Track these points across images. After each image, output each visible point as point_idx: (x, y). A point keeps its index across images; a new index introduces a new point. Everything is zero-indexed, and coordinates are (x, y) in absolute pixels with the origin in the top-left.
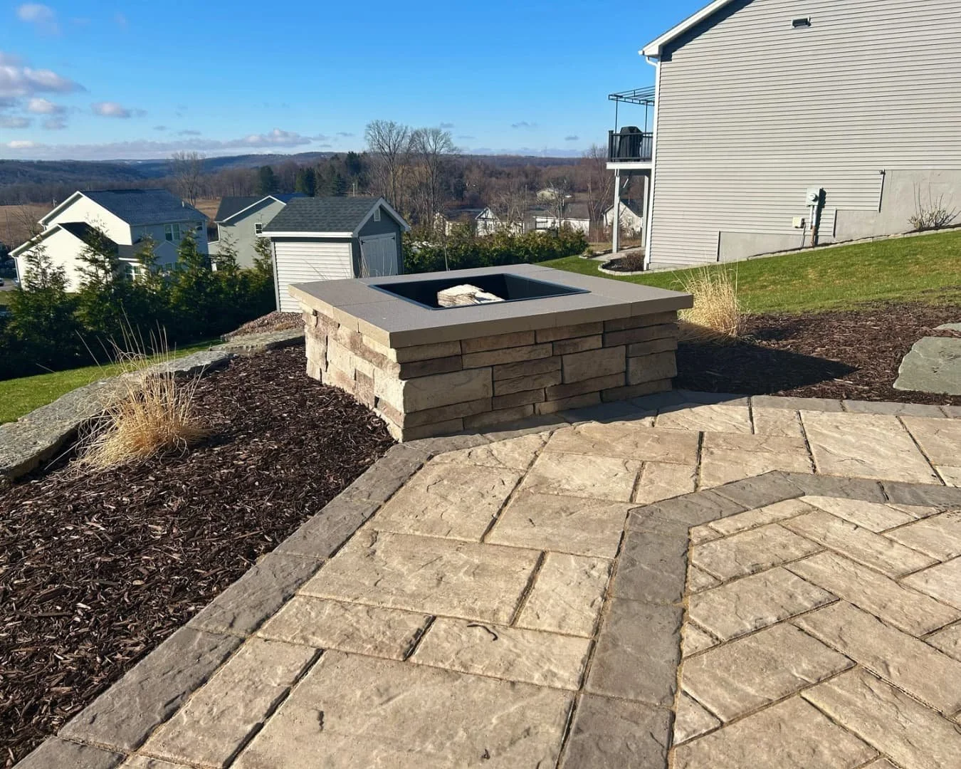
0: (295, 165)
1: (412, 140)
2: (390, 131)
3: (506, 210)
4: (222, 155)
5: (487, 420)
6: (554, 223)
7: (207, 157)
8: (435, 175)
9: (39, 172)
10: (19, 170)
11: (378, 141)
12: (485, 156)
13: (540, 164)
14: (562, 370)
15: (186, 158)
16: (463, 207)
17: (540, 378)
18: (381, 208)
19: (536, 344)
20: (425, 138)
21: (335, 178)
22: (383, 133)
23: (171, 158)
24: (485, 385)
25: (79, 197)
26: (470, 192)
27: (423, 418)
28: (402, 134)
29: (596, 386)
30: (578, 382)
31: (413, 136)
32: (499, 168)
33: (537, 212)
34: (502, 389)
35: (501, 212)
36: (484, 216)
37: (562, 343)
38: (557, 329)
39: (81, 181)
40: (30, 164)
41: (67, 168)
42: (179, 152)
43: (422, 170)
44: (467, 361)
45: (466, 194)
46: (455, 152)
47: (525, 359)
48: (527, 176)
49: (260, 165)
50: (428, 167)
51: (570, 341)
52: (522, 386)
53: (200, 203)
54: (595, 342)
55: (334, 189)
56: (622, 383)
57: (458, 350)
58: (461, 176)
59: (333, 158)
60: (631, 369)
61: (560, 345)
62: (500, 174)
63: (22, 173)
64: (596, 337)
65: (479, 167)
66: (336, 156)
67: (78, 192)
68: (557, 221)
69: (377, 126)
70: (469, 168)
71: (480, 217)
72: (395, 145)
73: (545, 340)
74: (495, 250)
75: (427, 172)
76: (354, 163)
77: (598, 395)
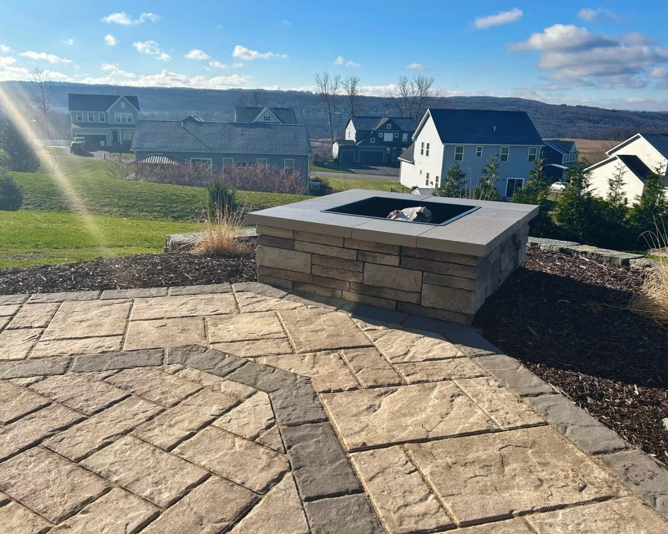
10: (627, 117)
14: (363, 272)
17: (345, 272)
19: (344, 247)
24: (305, 265)
27: (269, 272)
29: (391, 295)
30: (375, 286)
34: (317, 271)
37: (366, 253)
38: (361, 241)
41: (661, 117)
44: (297, 245)
47: (334, 256)
51: (372, 254)
52: (332, 274)
54: (394, 260)
56: (414, 301)
57: (290, 236)
60: (424, 292)
61: (363, 254)
64: (394, 257)
67: (639, 134)
73: (351, 247)
77: (394, 303)
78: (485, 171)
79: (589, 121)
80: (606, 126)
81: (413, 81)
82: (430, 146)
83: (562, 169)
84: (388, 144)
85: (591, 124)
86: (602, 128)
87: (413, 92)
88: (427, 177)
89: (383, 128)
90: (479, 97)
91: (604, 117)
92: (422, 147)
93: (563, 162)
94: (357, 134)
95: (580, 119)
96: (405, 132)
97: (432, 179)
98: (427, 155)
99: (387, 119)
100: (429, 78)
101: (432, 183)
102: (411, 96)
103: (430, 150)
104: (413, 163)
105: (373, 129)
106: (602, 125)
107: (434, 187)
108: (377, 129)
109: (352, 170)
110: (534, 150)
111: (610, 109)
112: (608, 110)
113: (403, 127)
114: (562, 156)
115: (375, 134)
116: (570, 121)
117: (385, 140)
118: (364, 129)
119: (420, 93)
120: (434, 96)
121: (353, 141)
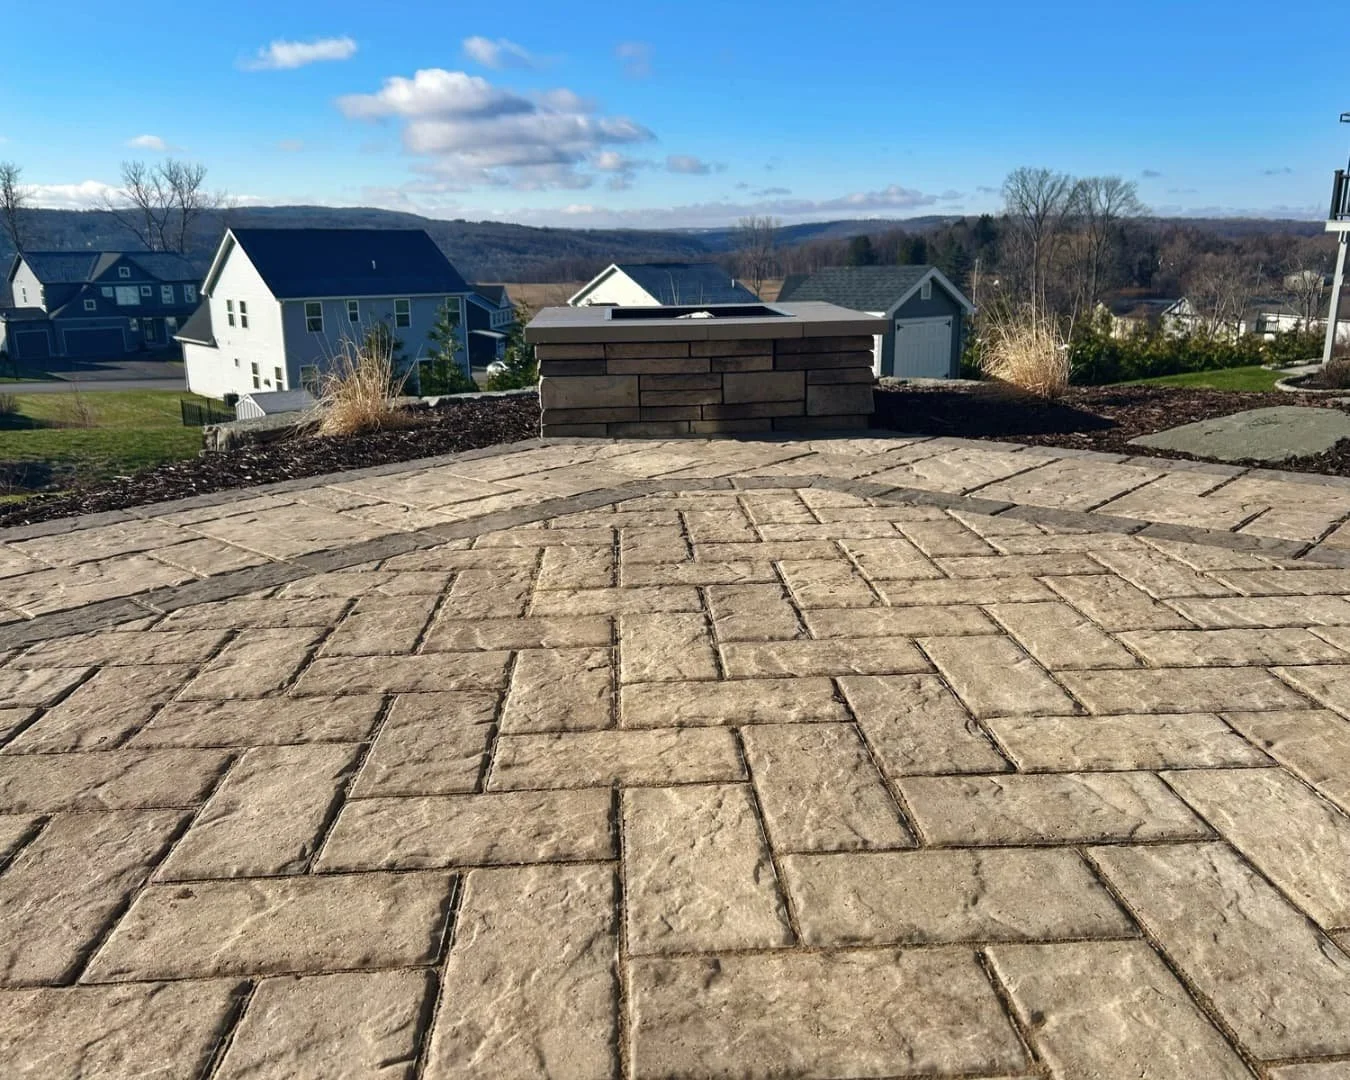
0: (902, 233)
1: (1073, 196)
2: (1041, 183)
3: (1213, 303)
4: (807, 222)
5: (633, 429)
6: (1297, 325)
7: (782, 225)
8: (1102, 247)
9: (589, 243)
11: (1021, 197)
12: (1204, 220)
13: (1301, 232)
14: (722, 388)
15: (756, 226)
16: (1149, 296)
17: (694, 393)
18: (933, 280)
19: (690, 357)
20: (1094, 192)
21: (954, 250)
22: (1031, 186)
23: (738, 225)
24: (629, 394)
25: (613, 271)
26: (1164, 275)
27: (564, 417)
28: (1058, 186)
29: (765, 411)
30: (739, 404)
31: (1075, 189)
32: (1222, 237)
33: (1270, 307)
34: (647, 400)
35: (1205, 306)
36: (1177, 311)
37: (724, 360)
38: (716, 344)
39: (634, 255)
40: (581, 233)
41: (619, 239)
42: (748, 218)
43: (1084, 241)
44: (611, 366)
45: (1157, 277)
46: (1139, 213)
47: (676, 371)
48: (1270, 251)
49: (854, 233)
50: (1093, 236)
51: (734, 359)
52: (672, 400)
53: (768, 286)
54: (766, 363)
55: (950, 267)
56: (797, 412)
57: (599, 353)
58: (1153, 250)
59: (957, 224)
60: (810, 397)
61: (719, 362)
62: (1224, 247)
63: (572, 246)
64: (765, 358)
65: (1187, 236)
66: (962, 222)
67: (613, 266)
68: (1303, 322)
69: (1022, 177)
70: (1170, 237)
71: (1169, 312)
72: (1045, 204)
73: (700, 354)
74: (1149, 357)
75: (1091, 243)
76: (985, 230)
77: (769, 422)
78: (433, 335)
79: (511, 249)
80: (539, 257)
81: (156, 172)
82: (248, 307)
83: (493, 339)
84: (130, 310)
85: (514, 256)
86: (533, 261)
87: (162, 197)
88: (255, 371)
89: (111, 276)
90: (294, 208)
91: (532, 240)
92: (230, 309)
93: (492, 326)
94: (45, 293)
95: (495, 245)
96: (166, 283)
97: (267, 373)
98: (245, 324)
99: (116, 256)
100: (194, 167)
101: (267, 383)
102: (158, 206)
103: (249, 315)
104: (214, 345)
105: (87, 280)
106: (533, 257)
107: (274, 388)
108: (98, 279)
109: (56, 375)
110: (454, 304)
111: (540, 226)
112: (536, 229)
113: (159, 272)
114: (488, 314)
115: (94, 290)
116: (477, 250)
117: (121, 301)
118: (63, 280)
119: (178, 198)
120: (213, 205)
121: (39, 309)
